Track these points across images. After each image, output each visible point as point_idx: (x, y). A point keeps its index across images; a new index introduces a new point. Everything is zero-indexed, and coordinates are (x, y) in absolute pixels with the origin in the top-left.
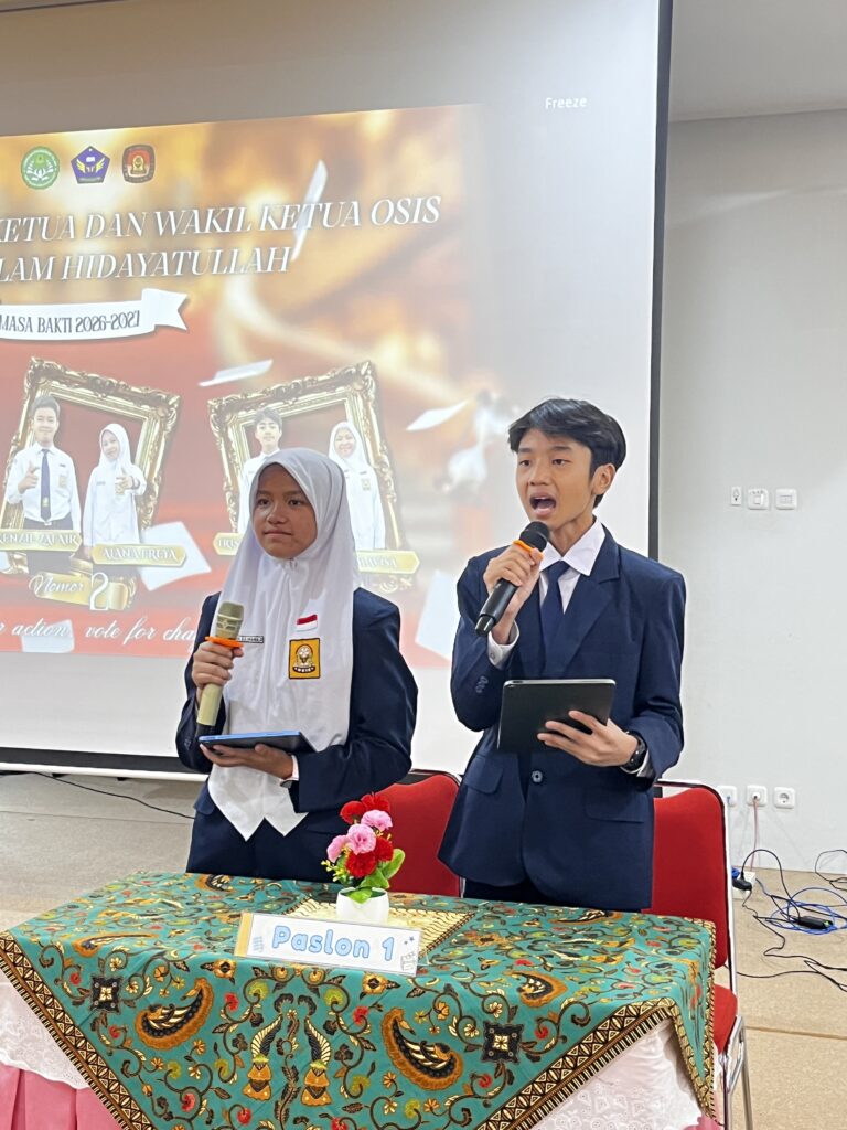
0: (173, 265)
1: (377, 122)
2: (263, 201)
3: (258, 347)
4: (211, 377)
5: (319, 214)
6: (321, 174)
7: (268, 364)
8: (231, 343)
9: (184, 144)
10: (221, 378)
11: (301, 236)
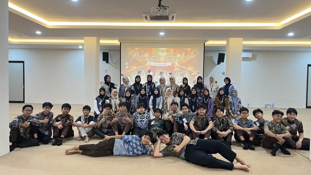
0: (170, 60)
1: (189, 49)
2: (179, 55)
3: (178, 67)
4: (174, 70)
5: (184, 57)
6: (184, 53)
7: (179, 69)
8: (176, 67)
9: (172, 50)
10: (175, 70)
11: (182, 58)
